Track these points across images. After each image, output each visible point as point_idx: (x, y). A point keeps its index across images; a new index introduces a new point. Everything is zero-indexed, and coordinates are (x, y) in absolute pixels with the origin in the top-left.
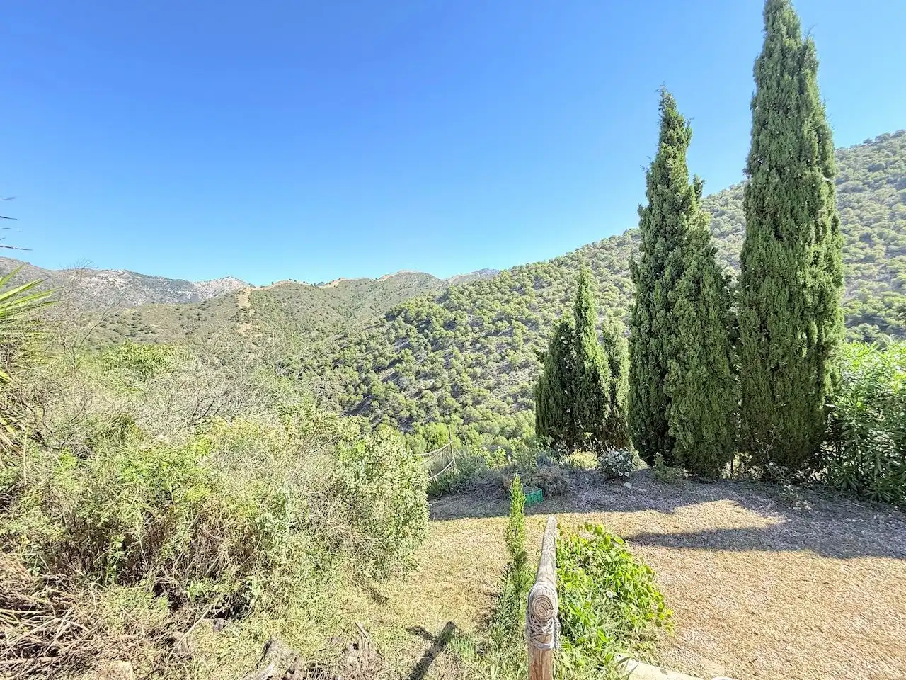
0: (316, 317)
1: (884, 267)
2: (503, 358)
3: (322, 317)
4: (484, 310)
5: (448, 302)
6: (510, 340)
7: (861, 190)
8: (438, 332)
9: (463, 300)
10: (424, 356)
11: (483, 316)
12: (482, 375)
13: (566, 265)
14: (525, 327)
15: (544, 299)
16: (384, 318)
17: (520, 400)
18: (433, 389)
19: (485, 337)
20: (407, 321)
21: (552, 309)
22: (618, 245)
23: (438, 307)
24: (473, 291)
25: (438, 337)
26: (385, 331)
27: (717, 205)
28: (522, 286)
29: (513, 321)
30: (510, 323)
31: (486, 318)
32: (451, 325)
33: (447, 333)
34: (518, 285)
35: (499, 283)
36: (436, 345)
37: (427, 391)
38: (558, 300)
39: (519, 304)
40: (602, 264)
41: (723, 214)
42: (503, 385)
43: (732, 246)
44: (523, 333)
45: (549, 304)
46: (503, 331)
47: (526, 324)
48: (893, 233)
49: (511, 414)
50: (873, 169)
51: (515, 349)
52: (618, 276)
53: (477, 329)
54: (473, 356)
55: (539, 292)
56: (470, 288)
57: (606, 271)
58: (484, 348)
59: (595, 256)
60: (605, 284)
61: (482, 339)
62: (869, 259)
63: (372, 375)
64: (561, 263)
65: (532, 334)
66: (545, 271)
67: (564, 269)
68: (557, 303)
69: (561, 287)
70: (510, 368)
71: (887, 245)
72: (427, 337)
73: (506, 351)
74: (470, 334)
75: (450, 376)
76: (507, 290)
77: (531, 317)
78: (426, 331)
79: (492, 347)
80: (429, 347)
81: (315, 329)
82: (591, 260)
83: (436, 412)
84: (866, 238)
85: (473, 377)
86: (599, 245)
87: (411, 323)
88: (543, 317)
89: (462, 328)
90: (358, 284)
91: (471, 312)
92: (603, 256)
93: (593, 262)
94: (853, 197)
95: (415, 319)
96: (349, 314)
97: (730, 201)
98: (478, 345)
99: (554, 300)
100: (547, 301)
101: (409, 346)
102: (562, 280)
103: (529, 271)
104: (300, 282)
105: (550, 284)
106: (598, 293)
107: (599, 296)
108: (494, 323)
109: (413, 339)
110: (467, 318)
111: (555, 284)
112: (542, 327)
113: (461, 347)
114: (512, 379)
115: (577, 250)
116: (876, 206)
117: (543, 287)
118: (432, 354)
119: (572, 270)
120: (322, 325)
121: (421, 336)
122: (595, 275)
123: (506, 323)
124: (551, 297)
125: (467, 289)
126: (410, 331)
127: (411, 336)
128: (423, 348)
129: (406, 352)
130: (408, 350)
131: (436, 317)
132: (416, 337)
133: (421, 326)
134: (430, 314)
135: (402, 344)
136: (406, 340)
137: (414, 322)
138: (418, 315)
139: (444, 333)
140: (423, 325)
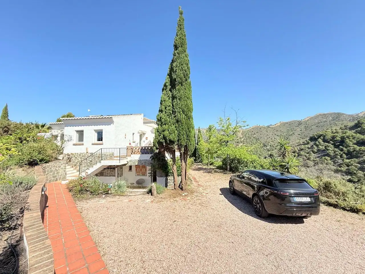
0: (269, 140)
3: (272, 140)
5: (359, 129)
8: (352, 148)
10: (340, 161)
16: (309, 140)
20: (325, 141)
26: (310, 147)
36: (351, 155)
72: (342, 150)
78: (341, 147)
80: (345, 156)
81: (269, 145)
87: (328, 142)
90: (290, 124)
95: (331, 140)
96: (286, 138)
101: (327, 155)
104: (261, 125)
109: (330, 151)
118: (348, 161)
120: (272, 143)
121: (336, 149)
126: (328, 147)
127: (329, 150)
128: (339, 157)
129: (325, 158)
130: (327, 157)
131: (350, 139)
132: (333, 150)
133: (336, 144)
134: (344, 136)
135: (322, 154)
136: (325, 152)
137: (331, 141)
138: (333, 137)
139: (358, 148)
140: (339, 144)
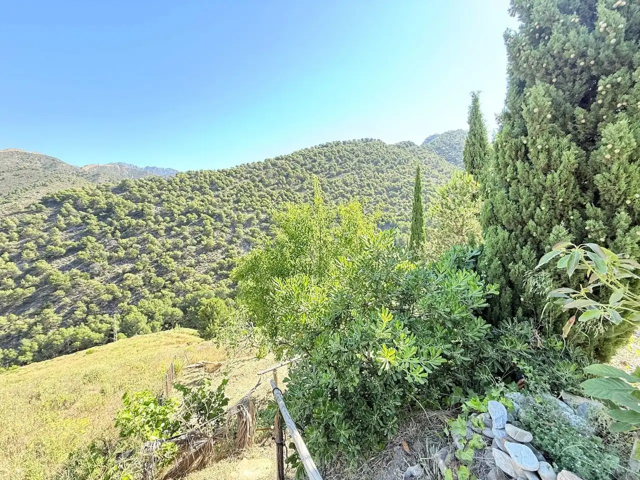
1: (375, 199)
2: (199, 242)
4: (173, 205)
6: (201, 228)
7: (364, 163)
8: (126, 221)
9: (145, 193)
10: (114, 243)
11: (172, 209)
12: (182, 256)
13: (232, 176)
14: (212, 219)
15: (221, 198)
16: (40, 203)
17: (219, 272)
18: (134, 271)
19: (179, 226)
20: (77, 207)
21: (229, 207)
22: (264, 168)
23: (117, 198)
24: (154, 186)
25: (126, 225)
26: (46, 218)
27: (312, 154)
28: (201, 187)
29: (202, 215)
30: (199, 216)
31: (175, 210)
32: (139, 214)
33: (138, 222)
34: (198, 186)
35: (179, 183)
36: (126, 232)
37: (128, 274)
38: (232, 201)
39: (202, 201)
40: (257, 179)
41: (315, 161)
42: (203, 262)
43: (322, 179)
44: (211, 224)
45: (226, 204)
46: (193, 221)
47: (212, 216)
48: (376, 185)
49: (214, 283)
50: (367, 154)
51: (208, 235)
52: (268, 189)
53: (168, 219)
54: (170, 241)
55: (217, 193)
56: (150, 183)
57: (261, 185)
58: (179, 234)
59: (251, 172)
60: (262, 193)
61: (176, 228)
62: (370, 195)
63: (43, 264)
64: (229, 175)
65: (219, 224)
66: (218, 178)
67: (231, 178)
68: (231, 202)
69: (232, 192)
70: (206, 249)
71: (374, 189)
72: (111, 224)
73: (201, 237)
74: (162, 223)
75: (151, 259)
76: (189, 189)
77: (215, 212)
78: (110, 219)
79: (186, 233)
80: (118, 234)
82: (249, 175)
83: (146, 291)
84: (368, 185)
85: (175, 258)
86: (252, 166)
87: (85, 210)
88: (225, 212)
89: (152, 217)
91: (157, 204)
92: (257, 174)
93: (250, 177)
94: (362, 165)
95: (88, 207)
97: (317, 154)
98: (173, 233)
99: (228, 201)
100: (224, 201)
101: (90, 233)
102: (231, 187)
103: (205, 176)
105: (223, 189)
106: (258, 199)
107: (259, 201)
108: (184, 214)
109: (94, 227)
110: (154, 210)
111: (227, 189)
112: (225, 219)
113: (156, 234)
114: (209, 258)
115: (237, 166)
116: (370, 171)
117: (218, 190)
118: (124, 241)
119: (237, 181)
121: (102, 224)
122: (254, 186)
123: (195, 215)
124: (226, 198)
125: (147, 184)
126: (89, 219)
127: (91, 224)
128: (110, 235)
129: (88, 239)
130: (90, 237)
131: (120, 207)
132: (98, 225)
133: (101, 214)
134: (111, 203)
135: (78, 232)
136: (83, 227)
137: (89, 209)
138: (92, 203)
139: (134, 222)
140: (104, 214)
